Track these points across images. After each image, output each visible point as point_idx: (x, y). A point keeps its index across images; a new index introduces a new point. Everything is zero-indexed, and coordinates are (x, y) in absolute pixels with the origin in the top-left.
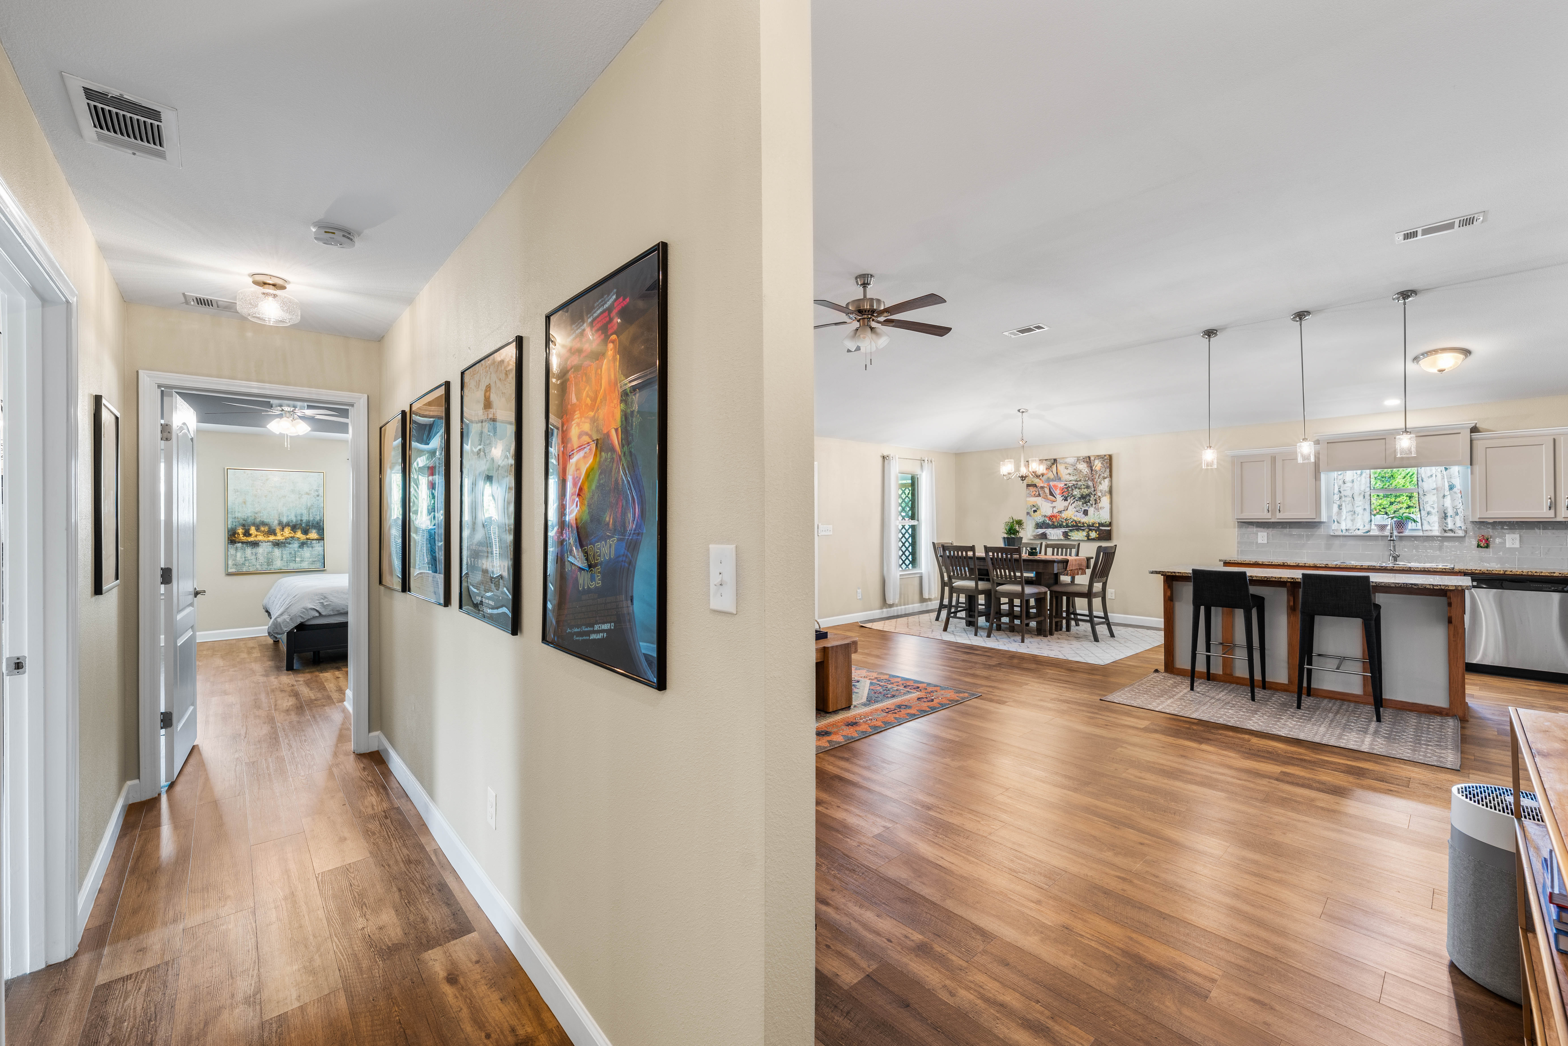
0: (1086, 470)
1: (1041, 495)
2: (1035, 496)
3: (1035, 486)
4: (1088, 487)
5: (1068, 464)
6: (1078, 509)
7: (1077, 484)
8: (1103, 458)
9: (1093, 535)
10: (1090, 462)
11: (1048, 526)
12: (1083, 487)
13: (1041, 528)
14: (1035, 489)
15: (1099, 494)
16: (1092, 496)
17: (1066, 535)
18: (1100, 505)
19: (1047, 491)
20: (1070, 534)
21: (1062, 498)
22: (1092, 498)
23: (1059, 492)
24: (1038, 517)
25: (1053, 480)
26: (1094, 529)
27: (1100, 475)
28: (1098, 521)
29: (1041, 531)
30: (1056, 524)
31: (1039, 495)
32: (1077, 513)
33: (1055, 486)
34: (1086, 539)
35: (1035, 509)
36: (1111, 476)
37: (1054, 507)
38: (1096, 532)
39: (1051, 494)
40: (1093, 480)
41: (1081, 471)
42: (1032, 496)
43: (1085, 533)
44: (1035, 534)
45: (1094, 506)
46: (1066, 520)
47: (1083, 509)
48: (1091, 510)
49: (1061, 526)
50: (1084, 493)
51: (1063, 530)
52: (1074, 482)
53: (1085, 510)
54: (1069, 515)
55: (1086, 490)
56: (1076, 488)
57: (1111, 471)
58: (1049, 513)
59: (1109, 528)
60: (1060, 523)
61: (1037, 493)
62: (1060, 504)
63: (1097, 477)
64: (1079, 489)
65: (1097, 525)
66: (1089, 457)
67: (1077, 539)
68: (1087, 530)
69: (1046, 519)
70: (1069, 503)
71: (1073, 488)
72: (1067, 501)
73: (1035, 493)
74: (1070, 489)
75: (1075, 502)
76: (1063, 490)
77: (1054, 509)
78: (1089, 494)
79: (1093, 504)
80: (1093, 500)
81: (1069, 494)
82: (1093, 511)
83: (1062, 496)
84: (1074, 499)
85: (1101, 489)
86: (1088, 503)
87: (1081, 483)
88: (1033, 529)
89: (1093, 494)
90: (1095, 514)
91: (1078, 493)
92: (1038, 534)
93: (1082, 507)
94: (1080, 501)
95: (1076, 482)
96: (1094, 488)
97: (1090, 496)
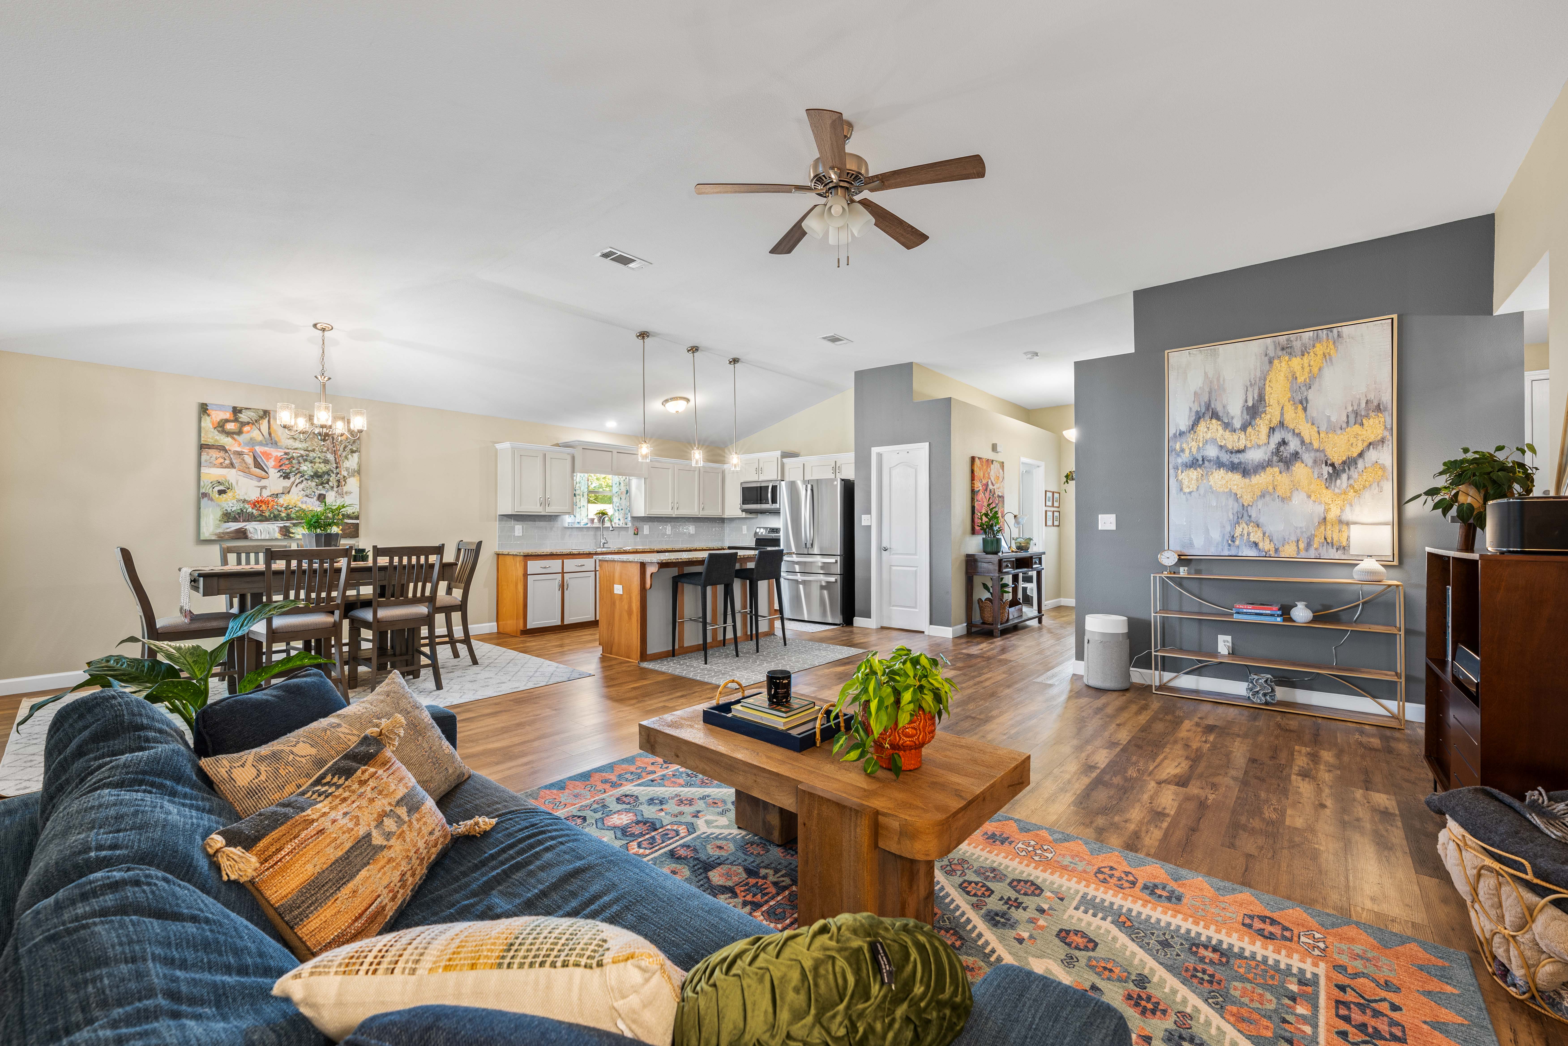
1: (236, 465)
2: (221, 465)
3: (224, 449)
4: (326, 462)
6: (308, 492)
7: (307, 455)
11: (250, 518)
12: (317, 460)
13: (235, 520)
14: (222, 454)
15: (345, 473)
16: (333, 476)
17: (286, 532)
18: (345, 489)
19: (249, 460)
20: (293, 531)
21: (279, 474)
22: (333, 478)
23: (273, 463)
24: (230, 503)
27: (345, 446)
29: (234, 526)
30: (267, 514)
31: (231, 465)
32: (306, 499)
33: (264, 453)
35: (221, 488)
36: (360, 450)
37: (263, 488)
39: (258, 465)
40: (335, 452)
42: (215, 466)
44: (221, 530)
45: (335, 489)
46: (287, 508)
47: (317, 492)
48: (330, 495)
49: (276, 518)
50: (319, 470)
51: (281, 524)
52: (302, 452)
53: (320, 495)
54: (293, 501)
55: (322, 465)
56: (306, 460)
57: (361, 444)
58: (252, 497)
59: (357, 521)
60: (276, 513)
61: (227, 462)
62: (275, 483)
63: (341, 449)
64: (311, 462)
69: (247, 506)
70: (293, 483)
71: (302, 461)
72: (289, 478)
73: (222, 460)
74: (294, 461)
75: (305, 482)
76: (282, 462)
77: (264, 490)
78: (327, 472)
79: (335, 486)
80: (335, 481)
81: (294, 469)
82: (333, 497)
83: (279, 471)
84: (302, 476)
85: (348, 466)
86: (326, 485)
87: (315, 455)
88: (218, 522)
89: (335, 472)
90: (338, 500)
91: (310, 468)
92: (228, 530)
93: (315, 490)
94: (312, 481)
95: (307, 452)
96: (336, 463)
97: (329, 475)
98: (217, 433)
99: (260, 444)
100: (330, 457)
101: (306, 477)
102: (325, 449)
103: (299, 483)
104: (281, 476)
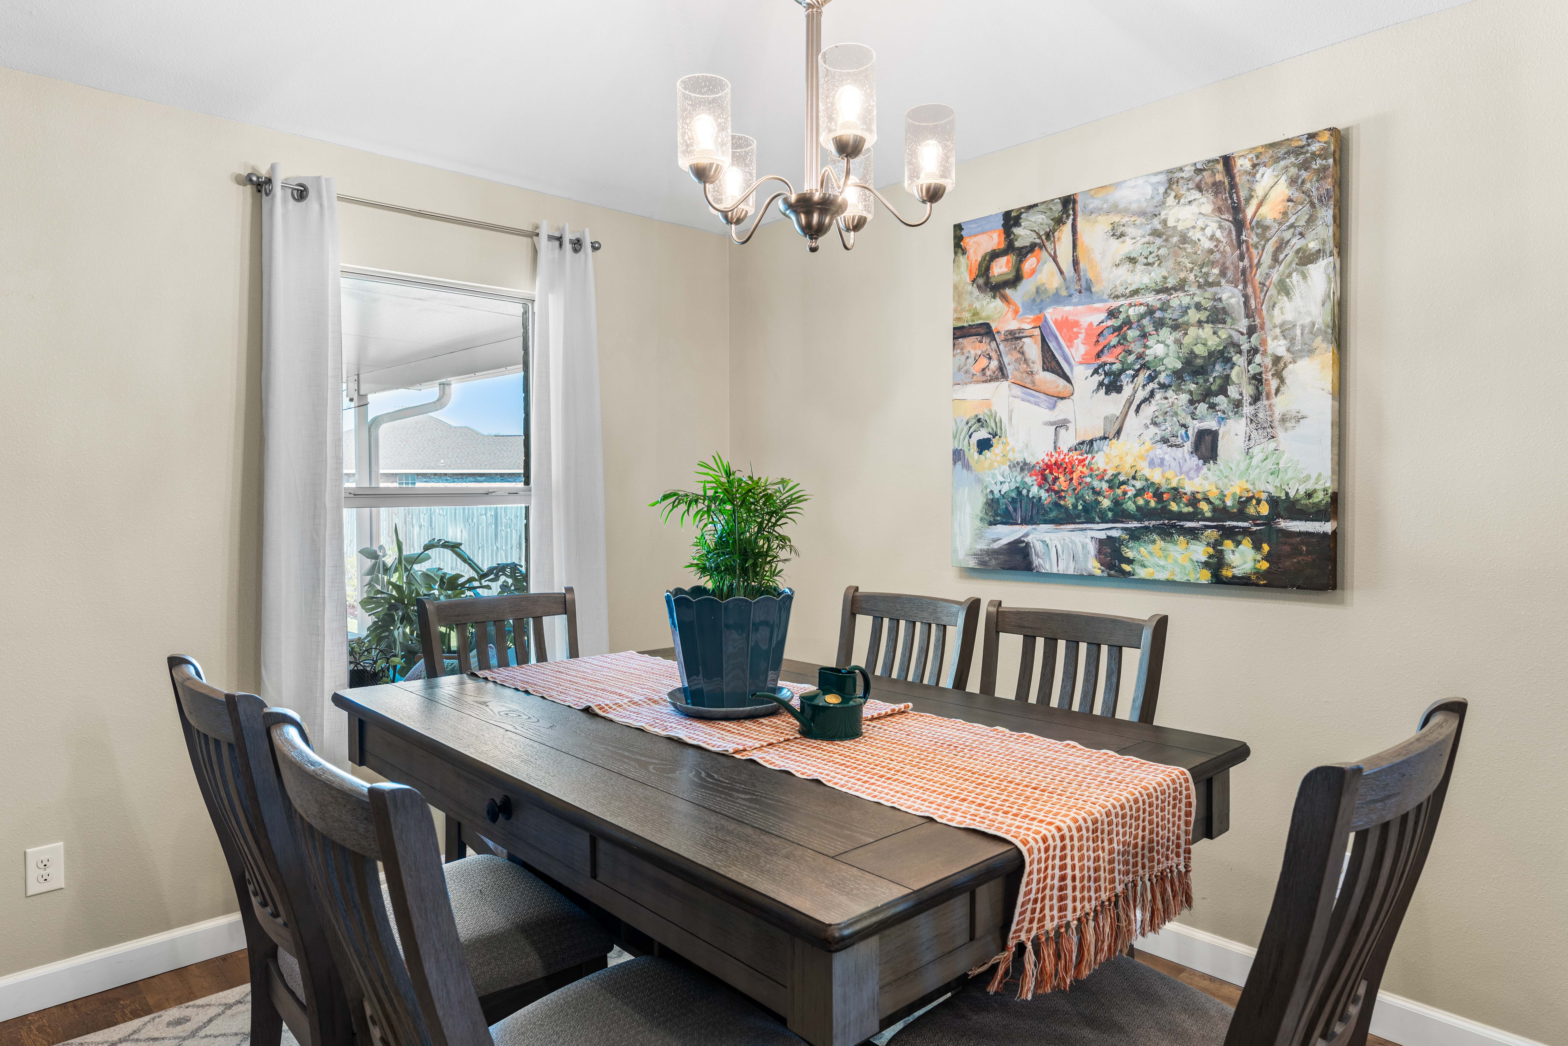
0: (1213, 227)
1: (1010, 369)
2: (984, 376)
3: (985, 331)
4: (1219, 315)
5: (1126, 211)
6: (1169, 427)
7: (1166, 306)
8: (1298, 151)
10: (1233, 186)
11: (1035, 513)
12: (1193, 316)
13: (1008, 519)
14: (985, 345)
15: (1277, 346)
16: (1240, 360)
18: (1281, 404)
19: (1034, 350)
20: (1130, 554)
21: (1097, 378)
22: (1240, 372)
23: (1083, 349)
24: (998, 473)
25: (1057, 299)
26: (1246, 532)
27: (1281, 245)
28: (1268, 487)
29: (1007, 534)
30: (1069, 501)
31: (1002, 373)
32: (1161, 450)
33: (1063, 324)
34: (1205, 576)
35: (983, 434)
36: (1341, 245)
37: (1061, 425)
38: (1257, 547)
39: (1050, 361)
40: (1244, 277)
41: (1184, 239)
42: (973, 379)
43: (1200, 551)
44: (982, 546)
45: (1247, 409)
46: (1114, 483)
47: (1195, 426)
48: (1235, 434)
49: (1089, 513)
50: (1200, 350)
51: (1099, 531)
52: (1151, 299)
53: (1202, 434)
54: (1129, 461)
55: (1208, 331)
56: (1159, 324)
57: (1341, 222)
58: (1039, 454)
59: (1327, 527)
60: (1089, 497)
61: (994, 364)
62: (1088, 408)
63: (1267, 259)
64: (1175, 327)
65: (1264, 509)
66: (1227, 161)
67: (1162, 576)
69: (1029, 480)
70: (1130, 402)
71: (1150, 328)
72: (1119, 390)
73: (984, 362)
74: (1132, 334)
75: (1158, 396)
76: (1103, 341)
77: (1062, 431)
78: (1221, 352)
79: (1247, 399)
80: (1245, 379)
81: (1131, 358)
82: (1242, 437)
83: (1096, 372)
84: (1151, 379)
85: (1289, 316)
86: (1220, 399)
87: (1186, 300)
88: (978, 523)
89: (1245, 347)
90: (1256, 450)
91: (1173, 348)
92: (996, 546)
93: (1188, 421)
94: (1178, 390)
95: (1163, 296)
96: (1248, 316)
97: (1228, 360)
98: (976, 292)
100: (1230, 295)
101: (1162, 378)
102: (1216, 271)
103: (1145, 400)
104: (1101, 384)
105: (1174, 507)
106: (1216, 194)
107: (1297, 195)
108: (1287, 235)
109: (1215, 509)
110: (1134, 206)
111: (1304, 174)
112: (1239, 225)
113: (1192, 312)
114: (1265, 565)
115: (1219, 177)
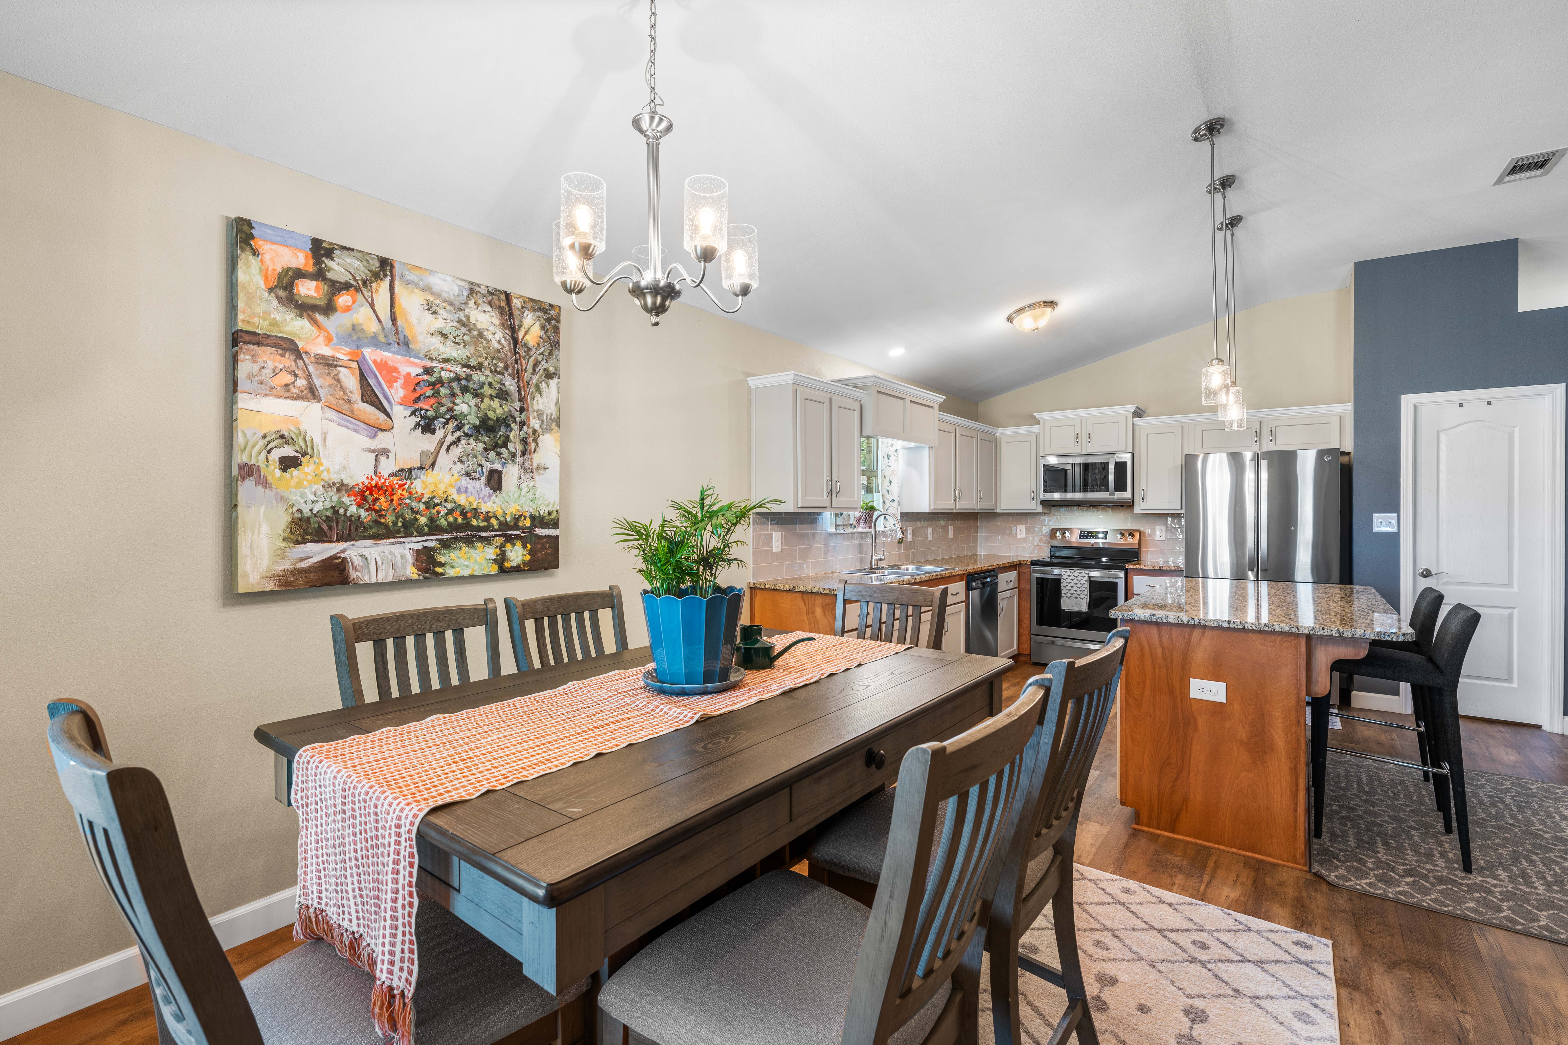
0: (499, 335)
1: (322, 393)
2: (287, 392)
3: (292, 348)
4: (503, 395)
5: (438, 295)
6: (471, 465)
7: (468, 378)
8: (545, 311)
9: (517, 554)
10: (511, 314)
11: (350, 531)
12: (487, 390)
13: (321, 536)
14: (288, 361)
15: (535, 424)
16: (515, 427)
17: (428, 564)
18: (537, 458)
19: (351, 382)
20: (442, 559)
21: (414, 420)
22: (514, 434)
23: (401, 393)
24: (307, 492)
26: (518, 537)
27: (537, 363)
28: (529, 508)
29: (315, 552)
30: (390, 519)
31: (315, 394)
32: (465, 482)
33: (383, 366)
34: (494, 569)
35: (288, 451)
36: (558, 372)
37: (382, 453)
38: (524, 547)
39: (370, 396)
40: (518, 375)
41: (481, 335)
42: (271, 392)
43: (491, 552)
44: (286, 565)
45: (519, 459)
46: (430, 504)
47: (488, 466)
48: (511, 473)
49: (408, 529)
50: (491, 414)
51: (417, 543)
52: (459, 369)
53: (492, 473)
54: (442, 488)
55: (495, 403)
56: (465, 390)
57: (558, 359)
58: (359, 477)
59: (556, 532)
60: (408, 515)
61: (301, 383)
63: (530, 368)
64: (476, 395)
65: (528, 523)
66: (507, 296)
67: (465, 573)
68: (499, 540)
69: (346, 500)
70: (441, 443)
71: (458, 391)
72: (433, 432)
73: (289, 378)
74: (443, 391)
75: (463, 442)
76: (419, 391)
77: (383, 459)
78: (505, 420)
79: (519, 453)
80: (518, 440)
81: (443, 410)
82: (516, 477)
83: (413, 413)
84: (458, 428)
85: (541, 407)
86: (503, 450)
87: (483, 378)
88: (280, 543)
89: (518, 419)
90: (524, 486)
91: (474, 409)
92: (304, 565)
93: (483, 462)
94: (477, 440)
95: (468, 371)
96: (520, 400)
97: (508, 426)
98: (275, 303)
99: (374, 342)
100: (510, 384)
101: (466, 429)
102: (502, 365)
103: (453, 443)
104: (418, 425)
105: (474, 522)
106: (501, 314)
107: (544, 336)
108: (540, 358)
109: (500, 524)
110: (445, 295)
111: (548, 327)
112: (515, 341)
113: (486, 387)
114: (528, 557)
115: (503, 304)
